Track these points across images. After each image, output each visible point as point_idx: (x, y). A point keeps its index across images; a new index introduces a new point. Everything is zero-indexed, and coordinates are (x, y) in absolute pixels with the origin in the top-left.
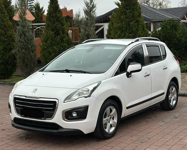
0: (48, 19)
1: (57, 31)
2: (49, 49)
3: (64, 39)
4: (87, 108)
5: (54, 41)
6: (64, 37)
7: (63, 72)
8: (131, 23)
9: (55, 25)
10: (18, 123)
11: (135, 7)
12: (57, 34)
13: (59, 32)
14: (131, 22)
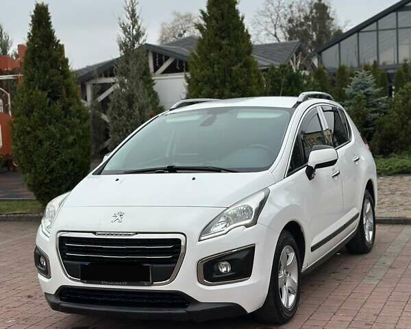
0: (30, 63)
1: (53, 91)
2: (38, 133)
3: (71, 108)
4: (251, 250)
5: (48, 113)
6: (70, 105)
7: (163, 172)
8: (232, 68)
9: (48, 77)
10: (69, 300)
11: (240, 34)
12: (54, 97)
13: (59, 93)
14: (234, 66)
